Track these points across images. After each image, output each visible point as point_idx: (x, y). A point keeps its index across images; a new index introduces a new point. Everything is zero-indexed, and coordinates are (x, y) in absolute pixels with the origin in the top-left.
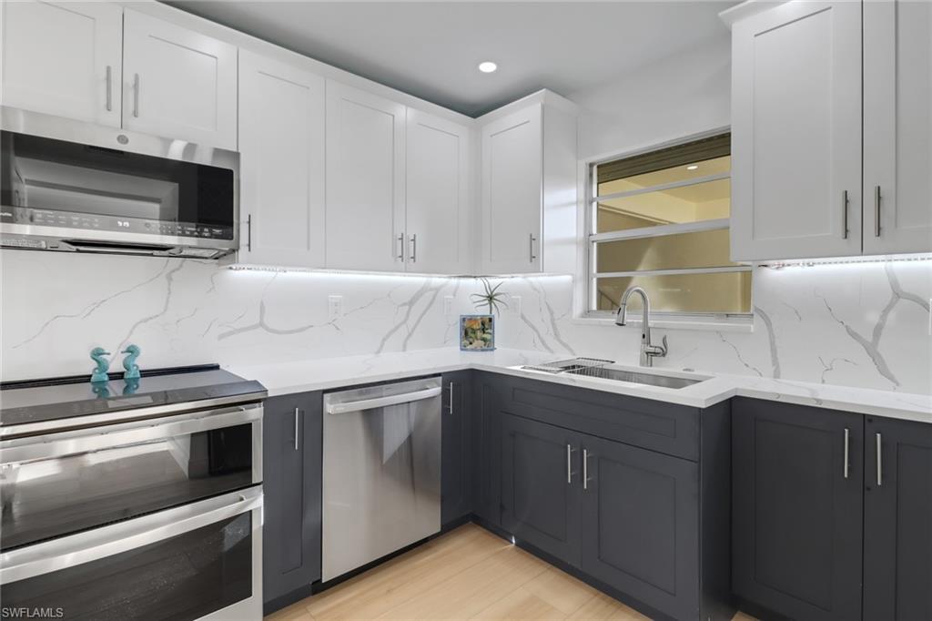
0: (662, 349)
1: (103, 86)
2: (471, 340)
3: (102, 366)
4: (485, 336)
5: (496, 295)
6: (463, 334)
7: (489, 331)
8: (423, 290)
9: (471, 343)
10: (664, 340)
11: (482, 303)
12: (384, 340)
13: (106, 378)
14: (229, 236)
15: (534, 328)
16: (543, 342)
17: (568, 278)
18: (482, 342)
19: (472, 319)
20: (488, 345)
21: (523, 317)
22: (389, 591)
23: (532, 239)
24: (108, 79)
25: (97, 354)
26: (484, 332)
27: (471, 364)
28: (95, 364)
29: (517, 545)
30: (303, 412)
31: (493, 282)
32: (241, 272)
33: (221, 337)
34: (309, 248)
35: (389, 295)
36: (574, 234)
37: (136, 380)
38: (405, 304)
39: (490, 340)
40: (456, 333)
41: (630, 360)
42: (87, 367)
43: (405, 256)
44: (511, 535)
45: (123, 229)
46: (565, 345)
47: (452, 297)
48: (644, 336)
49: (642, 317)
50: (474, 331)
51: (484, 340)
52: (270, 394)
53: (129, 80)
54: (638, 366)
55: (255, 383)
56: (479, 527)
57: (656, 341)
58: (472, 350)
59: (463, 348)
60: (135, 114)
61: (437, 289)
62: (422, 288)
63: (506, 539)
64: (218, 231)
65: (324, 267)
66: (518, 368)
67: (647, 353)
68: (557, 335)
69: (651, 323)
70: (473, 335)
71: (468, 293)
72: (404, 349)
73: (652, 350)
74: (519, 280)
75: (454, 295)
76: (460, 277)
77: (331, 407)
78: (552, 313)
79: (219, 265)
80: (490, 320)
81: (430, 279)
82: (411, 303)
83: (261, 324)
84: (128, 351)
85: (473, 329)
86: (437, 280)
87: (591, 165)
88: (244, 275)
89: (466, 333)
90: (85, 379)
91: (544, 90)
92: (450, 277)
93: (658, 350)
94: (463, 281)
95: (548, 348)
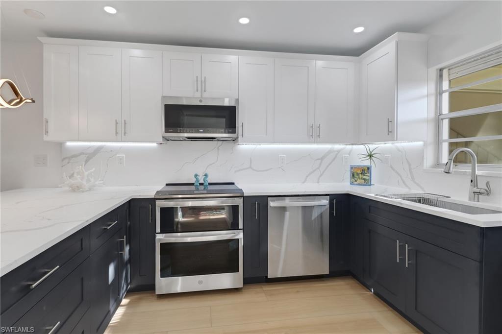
0: (486, 190)
1: (196, 83)
2: (356, 179)
3: (197, 180)
4: (365, 177)
5: (374, 154)
6: (352, 176)
7: (368, 174)
8: (330, 151)
9: (356, 181)
10: (488, 184)
11: (365, 159)
12: (307, 176)
13: (198, 184)
14: (234, 132)
15: (399, 175)
16: (404, 182)
17: (421, 143)
18: (363, 181)
19: (358, 167)
20: (368, 183)
21: (391, 167)
22: (298, 292)
23: (389, 122)
24: (197, 81)
25: (196, 176)
26: (364, 175)
27: (348, 191)
28: (195, 179)
29: (374, 293)
30: (259, 204)
31: (372, 147)
32: (243, 146)
33: (235, 172)
34: (266, 135)
35: (309, 155)
36: (425, 116)
37: (207, 186)
38: (319, 159)
39: (368, 180)
40: (348, 175)
41: (462, 196)
42: (193, 181)
43: (314, 135)
44: (371, 288)
45: (201, 132)
46: (418, 185)
47: (348, 155)
48: (472, 181)
49: (471, 168)
50: (358, 174)
51: (365, 180)
52: (245, 195)
53: (203, 79)
54: (468, 201)
55: (241, 190)
56: (355, 280)
57: (482, 185)
58: (357, 184)
59: (352, 183)
60: (205, 91)
61: (339, 151)
62: (329, 151)
63: (368, 289)
64: (231, 130)
65: (274, 142)
66: (373, 195)
67: (474, 192)
68: (413, 179)
69: (477, 172)
70: (357, 177)
71: (357, 153)
72: (318, 182)
73: (478, 190)
74: (389, 145)
75: (349, 154)
76: (353, 144)
77: (272, 204)
78: (410, 165)
79: (235, 143)
80: (368, 169)
81: (333, 146)
82: (322, 159)
83: (250, 167)
84: (205, 175)
85: (357, 173)
86: (337, 147)
87: (441, 70)
88: (244, 147)
89: (353, 175)
90: (192, 184)
91: (397, 33)
92: (347, 145)
93: (482, 191)
94: (355, 147)
95: (407, 186)
